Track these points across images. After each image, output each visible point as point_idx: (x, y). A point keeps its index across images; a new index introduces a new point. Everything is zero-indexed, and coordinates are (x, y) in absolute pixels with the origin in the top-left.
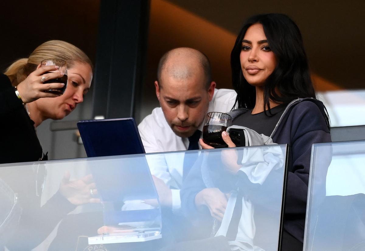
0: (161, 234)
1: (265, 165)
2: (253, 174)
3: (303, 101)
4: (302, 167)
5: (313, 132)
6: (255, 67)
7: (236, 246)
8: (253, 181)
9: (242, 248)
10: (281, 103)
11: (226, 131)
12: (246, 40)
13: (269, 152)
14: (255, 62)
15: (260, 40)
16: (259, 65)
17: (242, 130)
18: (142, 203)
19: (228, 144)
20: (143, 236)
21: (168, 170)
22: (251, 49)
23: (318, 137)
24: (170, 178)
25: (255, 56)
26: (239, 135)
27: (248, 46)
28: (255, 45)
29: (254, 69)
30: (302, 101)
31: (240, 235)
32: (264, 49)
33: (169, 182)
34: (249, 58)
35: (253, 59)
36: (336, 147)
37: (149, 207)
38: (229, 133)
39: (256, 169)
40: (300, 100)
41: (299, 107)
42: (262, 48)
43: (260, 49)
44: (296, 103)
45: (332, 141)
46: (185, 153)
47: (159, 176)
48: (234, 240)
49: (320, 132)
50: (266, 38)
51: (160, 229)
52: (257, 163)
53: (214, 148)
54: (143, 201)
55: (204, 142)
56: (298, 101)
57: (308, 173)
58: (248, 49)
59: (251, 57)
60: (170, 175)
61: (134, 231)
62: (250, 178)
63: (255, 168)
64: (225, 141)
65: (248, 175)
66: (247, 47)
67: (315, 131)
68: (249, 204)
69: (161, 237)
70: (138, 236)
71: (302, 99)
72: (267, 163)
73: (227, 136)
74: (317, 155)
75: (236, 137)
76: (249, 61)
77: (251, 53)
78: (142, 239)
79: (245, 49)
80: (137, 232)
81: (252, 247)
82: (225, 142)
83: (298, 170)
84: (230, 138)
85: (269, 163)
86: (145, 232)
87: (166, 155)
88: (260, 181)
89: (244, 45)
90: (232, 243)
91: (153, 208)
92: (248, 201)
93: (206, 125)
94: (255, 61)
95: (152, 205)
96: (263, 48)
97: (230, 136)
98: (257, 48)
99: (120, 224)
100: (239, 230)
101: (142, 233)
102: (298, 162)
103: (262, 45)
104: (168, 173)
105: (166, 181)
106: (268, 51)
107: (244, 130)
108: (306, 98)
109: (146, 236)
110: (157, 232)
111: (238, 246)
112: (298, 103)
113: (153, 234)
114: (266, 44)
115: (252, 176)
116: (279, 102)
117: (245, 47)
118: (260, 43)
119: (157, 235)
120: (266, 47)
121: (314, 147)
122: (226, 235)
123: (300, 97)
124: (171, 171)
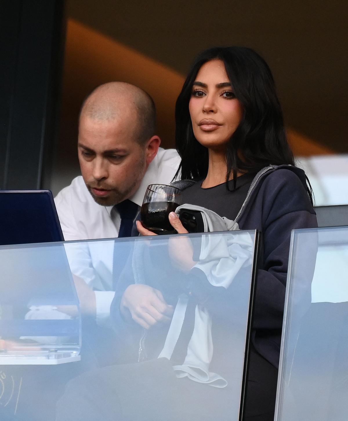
0: (79, 355)
1: (230, 262)
2: (214, 273)
3: (278, 169)
4: (279, 263)
5: (293, 213)
6: (212, 121)
7: (184, 372)
8: (214, 284)
9: (192, 374)
10: (246, 171)
11: (174, 212)
12: (198, 82)
13: (235, 243)
14: (212, 113)
15: (220, 83)
16: (218, 118)
17: (199, 212)
18: (54, 310)
19: (178, 230)
20: (55, 358)
21: (91, 265)
22: (206, 95)
23: (301, 220)
24: (94, 277)
25: (213, 105)
26: (194, 218)
27: (201, 90)
28: (212, 90)
29: (211, 124)
30: (276, 170)
31: (190, 358)
32: (225, 95)
33: (93, 282)
34: (204, 108)
35: (209, 108)
36: (324, 235)
37: (62, 316)
38: (179, 215)
39: (218, 266)
40: (273, 168)
41: (273, 178)
42: (222, 95)
43: (219, 95)
44: (268, 172)
45: (319, 226)
46: (115, 242)
47: (78, 274)
48: (181, 364)
49: (303, 214)
50: (228, 80)
51: (79, 348)
52: (219, 259)
53: (157, 235)
54: (55, 308)
55: (144, 227)
56: (271, 169)
57: (285, 271)
58: (201, 95)
59: (207, 106)
60: (95, 272)
61: (42, 349)
62: (209, 279)
63: (216, 264)
64: (173, 225)
65: (207, 274)
66: (200, 92)
67: (296, 212)
68: (206, 316)
69: (80, 360)
70: (48, 357)
71: (276, 167)
72: (232, 258)
73: (176, 218)
74: (298, 247)
75: (189, 221)
76: (204, 111)
77: (206, 100)
78: (53, 361)
79: (197, 95)
80: (47, 350)
81: (206, 374)
82: (174, 227)
83: (273, 267)
84: (180, 221)
85: (236, 259)
86: (58, 351)
87: (91, 244)
88: (225, 284)
89: (197, 89)
90: (178, 368)
91: (69, 318)
92: (203, 310)
93: (146, 202)
94: (212, 111)
95: (68, 314)
96: (224, 93)
97: (181, 218)
98: (215, 93)
99: (22, 338)
100: (189, 352)
101: (54, 353)
102: (273, 256)
103: (222, 90)
104: (91, 269)
105: (88, 280)
106: (230, 99)
107: (201, 212)
108: (282, 165)
109: (58, 357)
110: (75, 352)
111: (187, 373)
112: (272, 172)
113: (69, 355)
114: (227, 89)
115: (213, 277)
116: (243, 171)
117: (197, 92)
118: (220, 86)
119: (75, 355)
120: (227, 92)
121: (295, 233)
122: (170, 358)
123: (273, 164)
124: (95, 265)
